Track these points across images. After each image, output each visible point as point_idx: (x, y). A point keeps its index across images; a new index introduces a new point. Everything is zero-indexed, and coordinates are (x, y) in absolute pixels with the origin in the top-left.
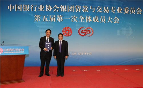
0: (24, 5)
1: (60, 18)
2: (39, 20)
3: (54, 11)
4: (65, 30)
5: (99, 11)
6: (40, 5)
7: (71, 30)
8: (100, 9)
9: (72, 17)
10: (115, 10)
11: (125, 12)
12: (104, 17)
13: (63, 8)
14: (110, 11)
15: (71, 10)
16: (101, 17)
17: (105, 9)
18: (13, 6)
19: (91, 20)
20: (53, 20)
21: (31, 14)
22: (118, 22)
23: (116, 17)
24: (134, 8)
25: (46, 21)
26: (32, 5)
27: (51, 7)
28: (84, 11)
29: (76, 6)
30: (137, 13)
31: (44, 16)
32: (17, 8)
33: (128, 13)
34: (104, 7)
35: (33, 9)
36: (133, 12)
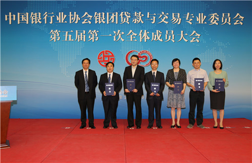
0: (32, 13)
1: (94, 35)
2: (58, 39)
3: (83, 23)
4: (102, 56)
5: (163, 20)
6: (60, 13)
7: (113, 56)
8: (164, 18)
9: (115, 32)
10: (192, 18)
11: (211, 22)
12: (172, 31)
13: (98, 17)
14: (183, 20)
15: (113, 21)
16: (167, 31)
17: (174, 18)
18: (14, 16)
19: (148, 38)
20: (81, 39)
21: (44, 29)
22: (198, 41)
23: (194, 32)
24: (229, 14)
25: (70, 40)
26: (46, 13)
27: (77, 15)
28: (135, 22)
29: (122, 13)
30: (235, 24)
31: (67, 32)
32: (21, 19)
33: (217, 24)
34: (173, 14)
35: (48, 19)
36: (228, 21)
